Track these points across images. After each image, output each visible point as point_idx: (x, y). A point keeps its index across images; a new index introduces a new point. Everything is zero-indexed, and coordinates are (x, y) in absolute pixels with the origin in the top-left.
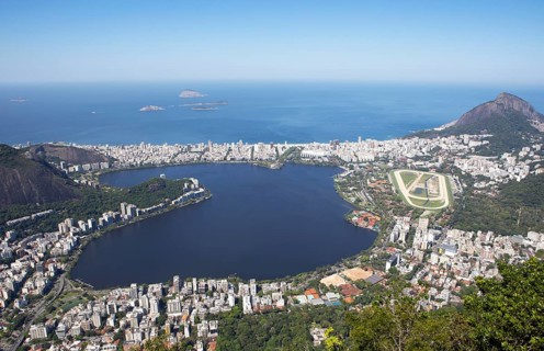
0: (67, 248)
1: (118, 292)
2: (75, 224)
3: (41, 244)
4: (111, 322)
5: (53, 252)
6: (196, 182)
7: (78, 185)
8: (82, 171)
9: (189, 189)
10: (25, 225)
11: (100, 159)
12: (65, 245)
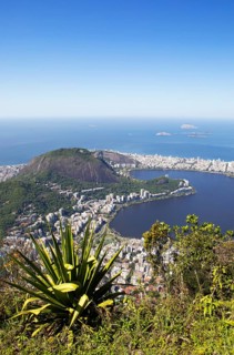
0: (109, 210)
1: (134, 240)
2: (115, 198)
3: (96, 205)
4: (128, 257)
5: (102, 210)
6: (187, 182)
7: (119, 175)
8: (121, 168)
9: (182, 186)
10: (89, 194)
11: (131, 161)
12: (108, 208)
